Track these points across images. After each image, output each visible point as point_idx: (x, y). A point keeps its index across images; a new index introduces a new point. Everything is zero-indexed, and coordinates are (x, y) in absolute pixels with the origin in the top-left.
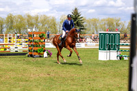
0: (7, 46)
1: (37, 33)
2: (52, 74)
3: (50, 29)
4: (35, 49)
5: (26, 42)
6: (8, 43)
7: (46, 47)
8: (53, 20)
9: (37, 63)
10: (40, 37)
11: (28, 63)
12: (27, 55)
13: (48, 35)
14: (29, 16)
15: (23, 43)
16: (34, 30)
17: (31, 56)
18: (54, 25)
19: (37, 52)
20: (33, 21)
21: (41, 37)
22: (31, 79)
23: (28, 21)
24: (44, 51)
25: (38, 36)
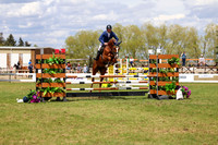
0: (113, 80)
1: (163, 57)
2: (193, 129)
3: (186, 49)
4: (162, 84)
5: (145, 72)
6: (114, 74)
7: (180, 81)
8: (193, 33)
9: (165, 109)
10: (170, 63)
11: (149, 109)
12: (147, 95)
13: (184, 60)
14: (150, 27)
15: (140, 75)
16: (158, 51)
17: (155, 96)
18: (195, 41)
19: (164, 89)
20: (157, 36)
21: (172, 64)
22: (155, 137)
23: (148, 36)
24: (177, 88)
25: (166, 61)
